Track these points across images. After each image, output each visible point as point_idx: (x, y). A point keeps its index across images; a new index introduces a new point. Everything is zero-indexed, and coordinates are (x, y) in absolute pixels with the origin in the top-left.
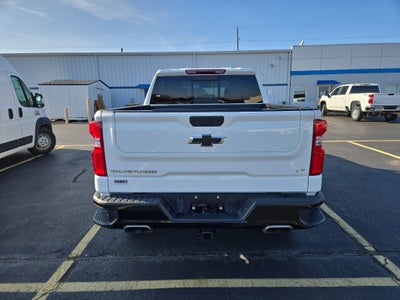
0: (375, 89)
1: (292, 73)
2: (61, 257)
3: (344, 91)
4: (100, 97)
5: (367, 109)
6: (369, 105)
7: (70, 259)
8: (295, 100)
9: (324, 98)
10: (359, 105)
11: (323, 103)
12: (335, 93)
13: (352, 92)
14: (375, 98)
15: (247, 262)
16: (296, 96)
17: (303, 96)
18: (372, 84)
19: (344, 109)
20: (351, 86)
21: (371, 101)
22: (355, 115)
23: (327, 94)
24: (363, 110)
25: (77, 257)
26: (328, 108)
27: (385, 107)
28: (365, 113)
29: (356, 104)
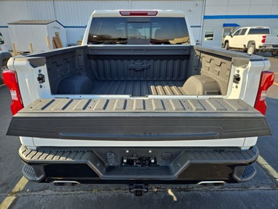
0: (266, 31)
1: (205, 17)
2: (5, 192)
3: (243, 33)
4: (57, 35)
5: (260, 47)
6: (262, 44)
7: (12, 194)
8: (206, 39)
9: (228, 38)
10: (254, 44)
11: (227, 41)
12: (237, 34)
13: (250, 33)
14: (266, 38)
15: (175, 199)
16: (207, 36)
17: (212, 36)
18: (265, 28)
19: (243, 47)
20: (249, 28)
21: (263, 41)
22: (250, 51)
23: (230, 35)
24: (257, 48)
25: (19, 192)
26: (230, 46)
27: (274, 46)
28: (258, 50)
29: (252, 43)
